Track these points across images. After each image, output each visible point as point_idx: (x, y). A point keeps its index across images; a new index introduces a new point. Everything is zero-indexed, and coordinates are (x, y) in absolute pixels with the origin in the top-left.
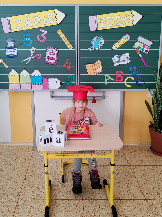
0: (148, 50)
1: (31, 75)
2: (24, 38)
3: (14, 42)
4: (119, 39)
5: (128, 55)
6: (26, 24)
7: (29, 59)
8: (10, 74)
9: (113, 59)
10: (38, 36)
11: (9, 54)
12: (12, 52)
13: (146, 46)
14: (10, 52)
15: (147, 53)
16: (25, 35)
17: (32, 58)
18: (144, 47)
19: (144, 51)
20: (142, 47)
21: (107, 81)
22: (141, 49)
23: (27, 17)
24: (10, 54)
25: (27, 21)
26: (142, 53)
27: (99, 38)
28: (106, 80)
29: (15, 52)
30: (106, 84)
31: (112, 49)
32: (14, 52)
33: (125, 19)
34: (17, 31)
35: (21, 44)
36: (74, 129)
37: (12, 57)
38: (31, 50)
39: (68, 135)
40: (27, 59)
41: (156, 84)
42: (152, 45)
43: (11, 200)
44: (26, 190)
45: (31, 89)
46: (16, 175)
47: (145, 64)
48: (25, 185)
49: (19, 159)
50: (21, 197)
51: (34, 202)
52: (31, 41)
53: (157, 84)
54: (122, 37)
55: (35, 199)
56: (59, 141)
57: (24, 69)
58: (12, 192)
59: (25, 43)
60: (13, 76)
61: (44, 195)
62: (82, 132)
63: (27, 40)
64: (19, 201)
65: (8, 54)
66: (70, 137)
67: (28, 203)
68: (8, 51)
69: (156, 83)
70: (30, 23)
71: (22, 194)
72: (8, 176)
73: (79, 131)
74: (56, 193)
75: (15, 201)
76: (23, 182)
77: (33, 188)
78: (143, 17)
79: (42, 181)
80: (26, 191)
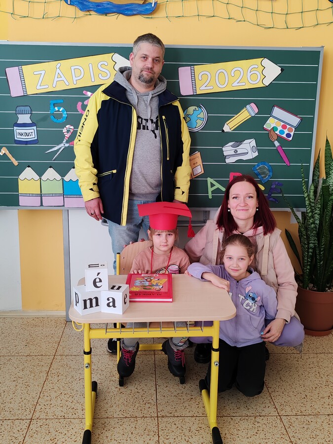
0: (292, 134)
1: (63, 179)
2: (52, 106)
3: (31, 114)
4: (237, 111)
5: (253, 142)
6: (56, 79)
7: (60, 148)
8: (22, 177)
9: (224, 149)
10: (80, 104)
11: (20, 137)
12: (27, 134)
13: (288, 126)
14: (22, 135)
15: (290, 139)
16: (52, 102)
17: (67, 145)
18: (284, 127)
19: (284, 136)
20: (280, 128)
21: (213, 192)
22: (277, 132)
23: (58, 67)
24: (22, 137)
25: (57, 74)
26: (279, 138)
27: (197, 109)
28: (210, 190)
29: (33, 133)
30: (210, 197)
31: (223, 131)
32: (31, 134)
33: (249, 74)
34: (36, 94)
35: (45, 118)
36: (142, 283)
37: (27, 143)
38: (65, 130)
39: (131, 292)
40: (55, 149)
41: (305, 198)
42: (300, 124)
43: (18, 419)
44: (47, 401)
45: (64, 206)
46: (28, 372)
47: (285, 159)
48: (46, 391)
49: (35, 343)
50: (37, 414)
51: (61, 423)
52: (65, 113)
53: (307, 199)
54: (243, 108)
55: (64, 416)
56: (112, 303)
57: (51, 167)
58: (20, 405)
59: (52, 117)
60: (28, 181)
61: (83, 410)
62: (158, 288)
63: (56, 111)
64: (34, 422)
65: (18, 137)
66: (133, 296)
67: (51, 425)
68: (18, 131)
69: (306, 195)
70: (63, 78)
71: (38, 407)
72: (12, 374)
73: (154, 285)
74: (107, 406)
75: (24, 422)
76: (42, 385)
77: (62, 396)
78: (282, 70)
79: (80, 383)
80: (47, 403)
